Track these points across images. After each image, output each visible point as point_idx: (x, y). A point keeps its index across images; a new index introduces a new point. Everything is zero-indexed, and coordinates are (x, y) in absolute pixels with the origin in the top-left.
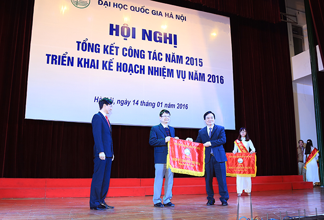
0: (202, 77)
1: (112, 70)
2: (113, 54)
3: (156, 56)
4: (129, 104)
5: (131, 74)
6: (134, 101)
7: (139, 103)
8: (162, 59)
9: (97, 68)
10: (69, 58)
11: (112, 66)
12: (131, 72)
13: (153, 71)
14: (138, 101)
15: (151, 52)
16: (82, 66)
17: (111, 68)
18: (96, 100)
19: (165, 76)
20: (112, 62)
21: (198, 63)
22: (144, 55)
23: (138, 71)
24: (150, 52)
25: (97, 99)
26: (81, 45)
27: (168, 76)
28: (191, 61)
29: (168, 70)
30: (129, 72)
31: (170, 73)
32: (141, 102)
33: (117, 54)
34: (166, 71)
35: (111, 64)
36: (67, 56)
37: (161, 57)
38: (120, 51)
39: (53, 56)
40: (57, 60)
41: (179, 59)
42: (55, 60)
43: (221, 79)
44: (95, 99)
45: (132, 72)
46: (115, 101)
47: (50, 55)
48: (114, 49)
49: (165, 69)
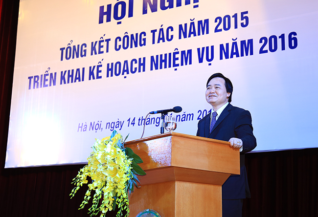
0: (247, 47)
1: (101, 77)
2: (103, 52)
3: (163, 35)
4: (121, 127)
5: (125, 77)
6: (129, 120)
7: (136, 121)
8: (172, 36)
9: (83, 80)
10: (51, 74)
11: (101, 71)
12: (125, 73)
13: (159, 62)
14: (134, 119)
15: (156, 30)
16: (65, 83)
17: (100, 74)
18: (80, 129)
19: (178, 65)
20: (101, 66)
21: (239, 21)
22: (144, 40)
23: (136, 69)
24: (154, 32)
25: (82, 127)
26: (65, 51)
27: (182, 65)
28: (224, 23)
29: (183, 52)
30: (123, 74)
31: (187, 56)
32: (139, 120)
33: (107, 51)
34: (179, 56)
35: (100, 69)
36: (49, 73)
37: (171, 33)
38: (112, 44)
39: (35, 77)
40: (39, 81)
41: (203, 26)
42: (37, 82)
43: (290, 39)
44: (79, 127)
45: (128, 73)
46: (103, 126)
47: (32, 77)
48: (104, 44)
49: (178, 53)
